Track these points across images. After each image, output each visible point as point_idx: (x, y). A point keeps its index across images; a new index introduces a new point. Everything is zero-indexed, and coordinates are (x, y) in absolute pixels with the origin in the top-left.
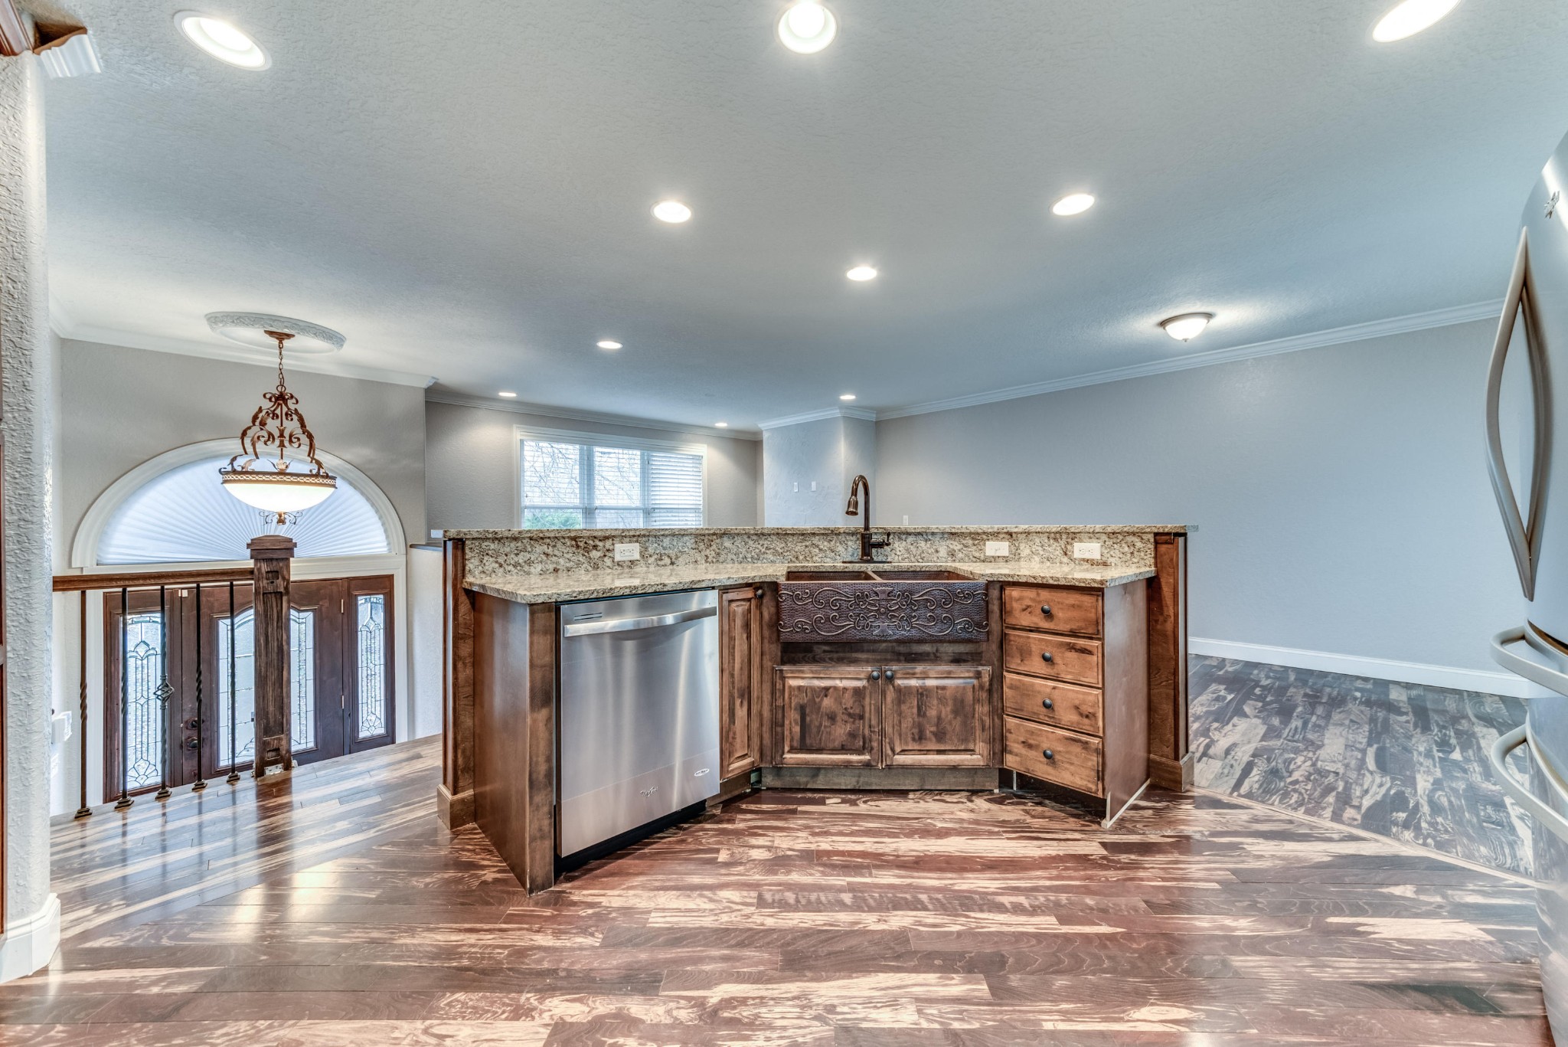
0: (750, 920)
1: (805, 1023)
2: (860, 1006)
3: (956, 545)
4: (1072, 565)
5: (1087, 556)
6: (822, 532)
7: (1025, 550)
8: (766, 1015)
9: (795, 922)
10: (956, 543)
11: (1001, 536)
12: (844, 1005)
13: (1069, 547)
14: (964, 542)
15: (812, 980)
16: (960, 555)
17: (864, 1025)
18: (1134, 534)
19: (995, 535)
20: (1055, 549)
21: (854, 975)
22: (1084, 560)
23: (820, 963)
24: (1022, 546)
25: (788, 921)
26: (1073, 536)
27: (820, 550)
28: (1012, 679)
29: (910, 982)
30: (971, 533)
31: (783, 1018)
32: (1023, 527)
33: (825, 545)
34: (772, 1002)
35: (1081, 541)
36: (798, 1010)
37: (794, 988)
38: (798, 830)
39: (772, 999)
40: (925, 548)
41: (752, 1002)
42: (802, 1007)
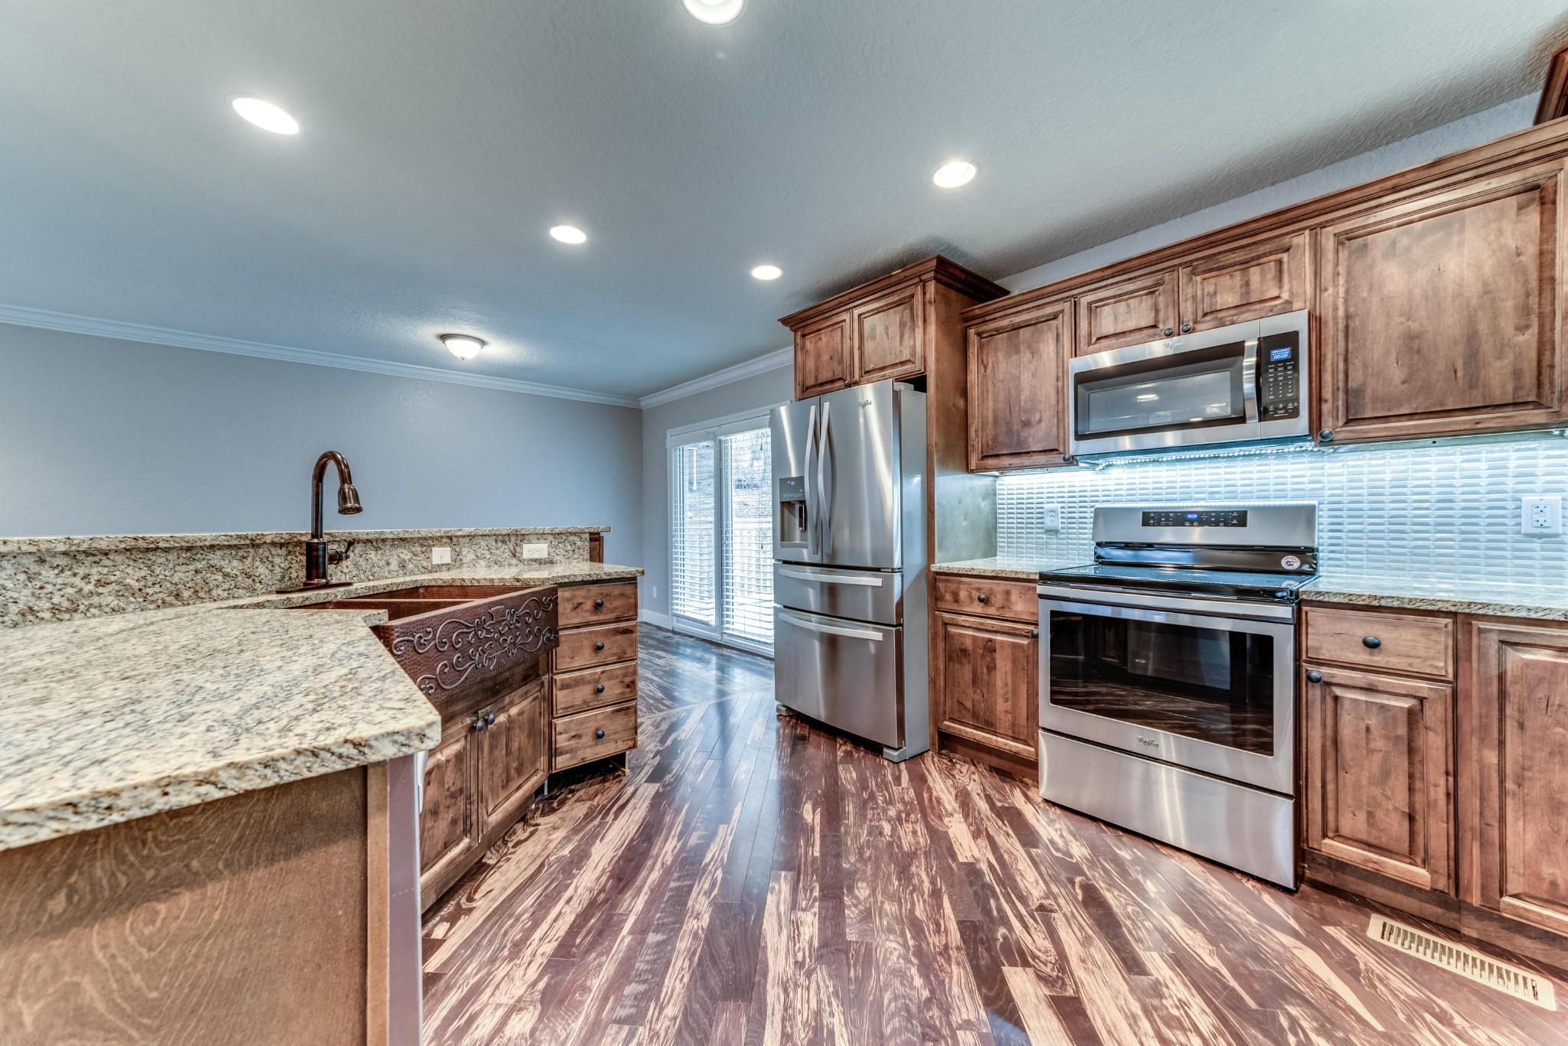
0: (662, 1033)
1: (813, 986)
2: (797, 945)
3: (406, 555)
4: (521, 566)
5: (536, 556)
6: (235, 542)
7: (468, 555)
8: (805, 1016)
9: (679, 986)
10: (406, 552)
11: (444, 540)
12: (795, 955)
13: (518, 549)
14: (413, 549)
15: (765, 975)
16: (410, 566)
17: (816, 943)
18: (575, 534)
19: (438, 540)
20: (503, 551)
21: (763, 944)
22: (532, 560)
23: (744, 968)
24: (465, 551)
25: (676, 993)
26: (521, 537)
27: (226, 575)
28: (563, 680)
29: (775, 910)
30: (419, 538)
31: (808, 1001)
32: (467, 530)
33: (233, 566)
34: (790, 1011)
35: (530, 542)
36: (799, 990)
37: (773, 994)
38: (489, 974)
39: (786, 1010)
40: (375, 560)
41: (789, 1028)
42: (796, 985)
